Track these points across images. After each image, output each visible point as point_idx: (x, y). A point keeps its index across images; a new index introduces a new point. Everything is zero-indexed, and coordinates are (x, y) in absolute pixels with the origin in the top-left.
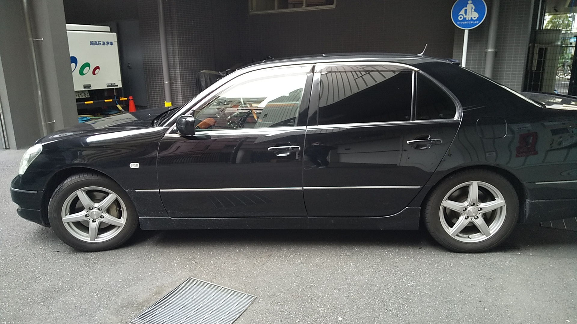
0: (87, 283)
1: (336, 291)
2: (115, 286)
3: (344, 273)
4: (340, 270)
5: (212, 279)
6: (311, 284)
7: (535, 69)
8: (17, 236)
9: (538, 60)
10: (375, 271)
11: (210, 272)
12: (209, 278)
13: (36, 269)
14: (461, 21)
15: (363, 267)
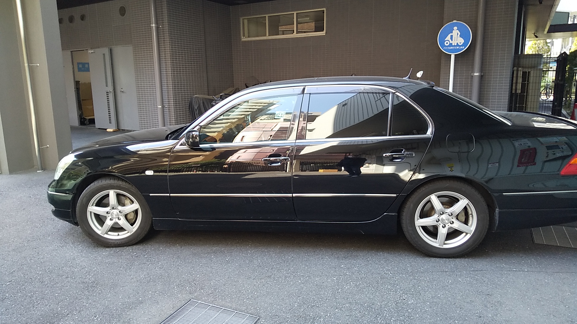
0: (87, 308)
1: (338, 310)
2: (115, 309)
3: (345, 292)
4: (340, 290)
5: (213, 301)
6: (313, 304)
7: (520, 92)
8: (13, 261)
9: (522, 83)
10: (376, 290)
11: (211, 294)
12: (209, 300)
13: (34, 294)
14: (447, 46)
15: (363, 286)
